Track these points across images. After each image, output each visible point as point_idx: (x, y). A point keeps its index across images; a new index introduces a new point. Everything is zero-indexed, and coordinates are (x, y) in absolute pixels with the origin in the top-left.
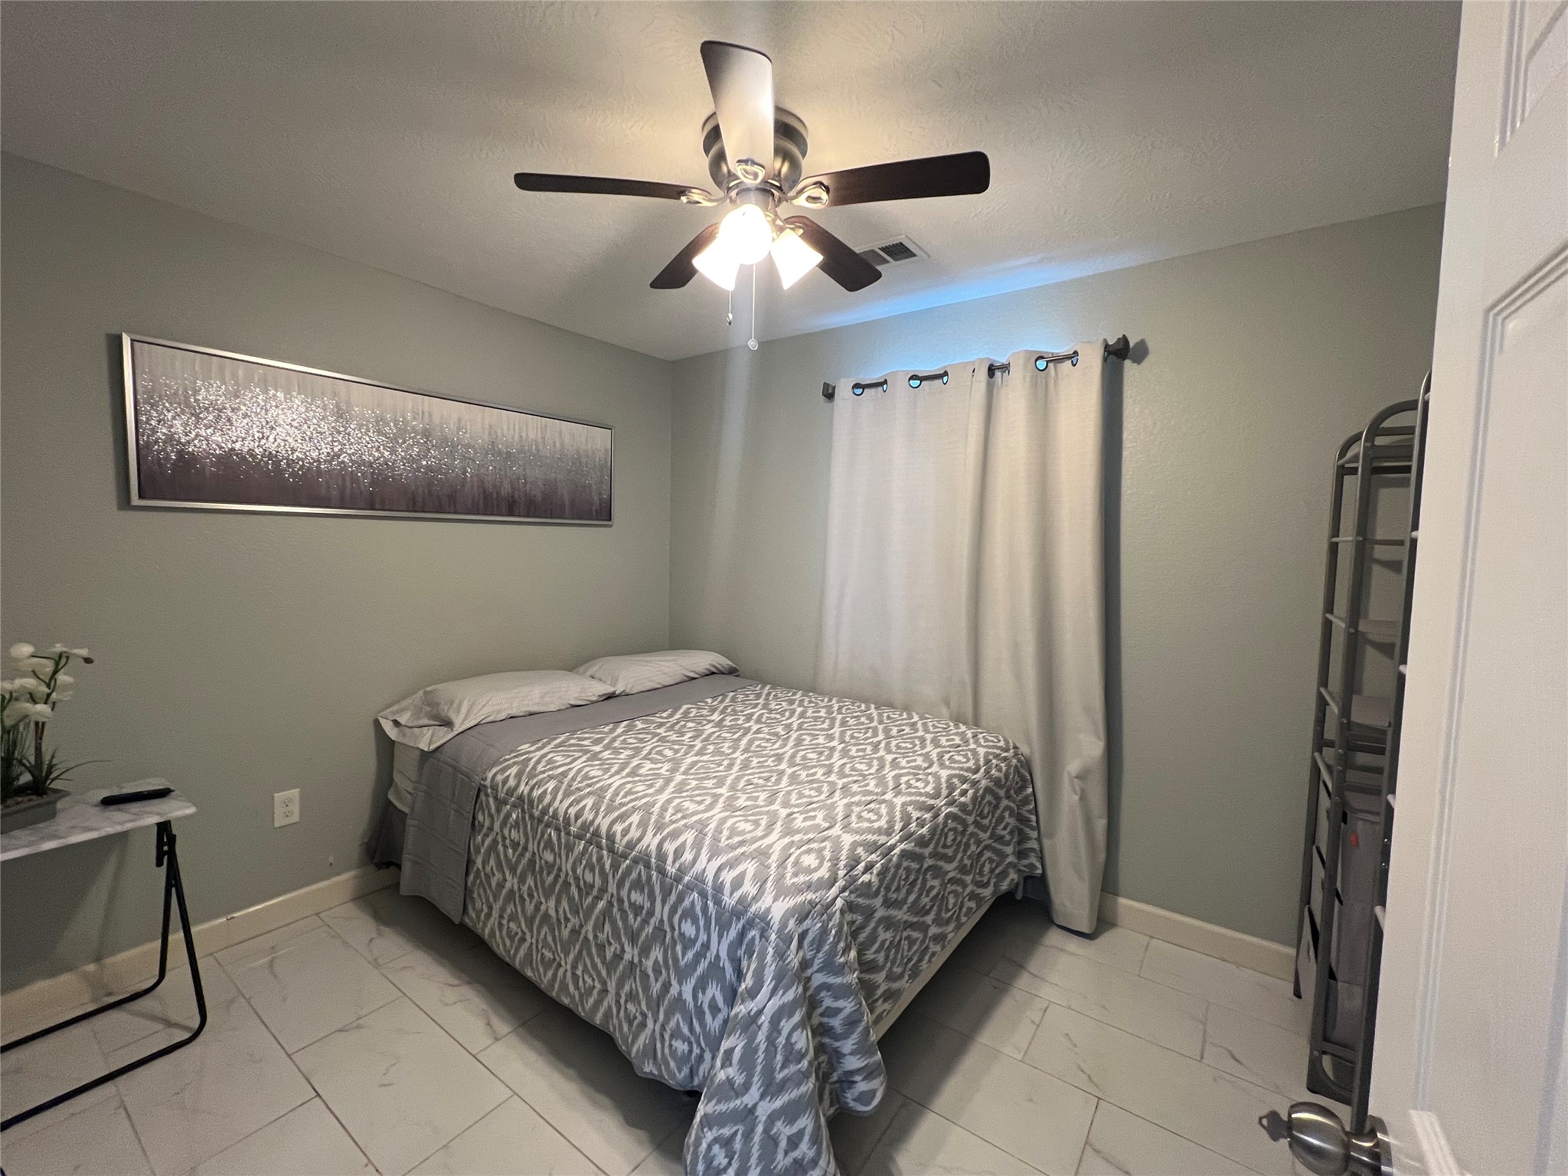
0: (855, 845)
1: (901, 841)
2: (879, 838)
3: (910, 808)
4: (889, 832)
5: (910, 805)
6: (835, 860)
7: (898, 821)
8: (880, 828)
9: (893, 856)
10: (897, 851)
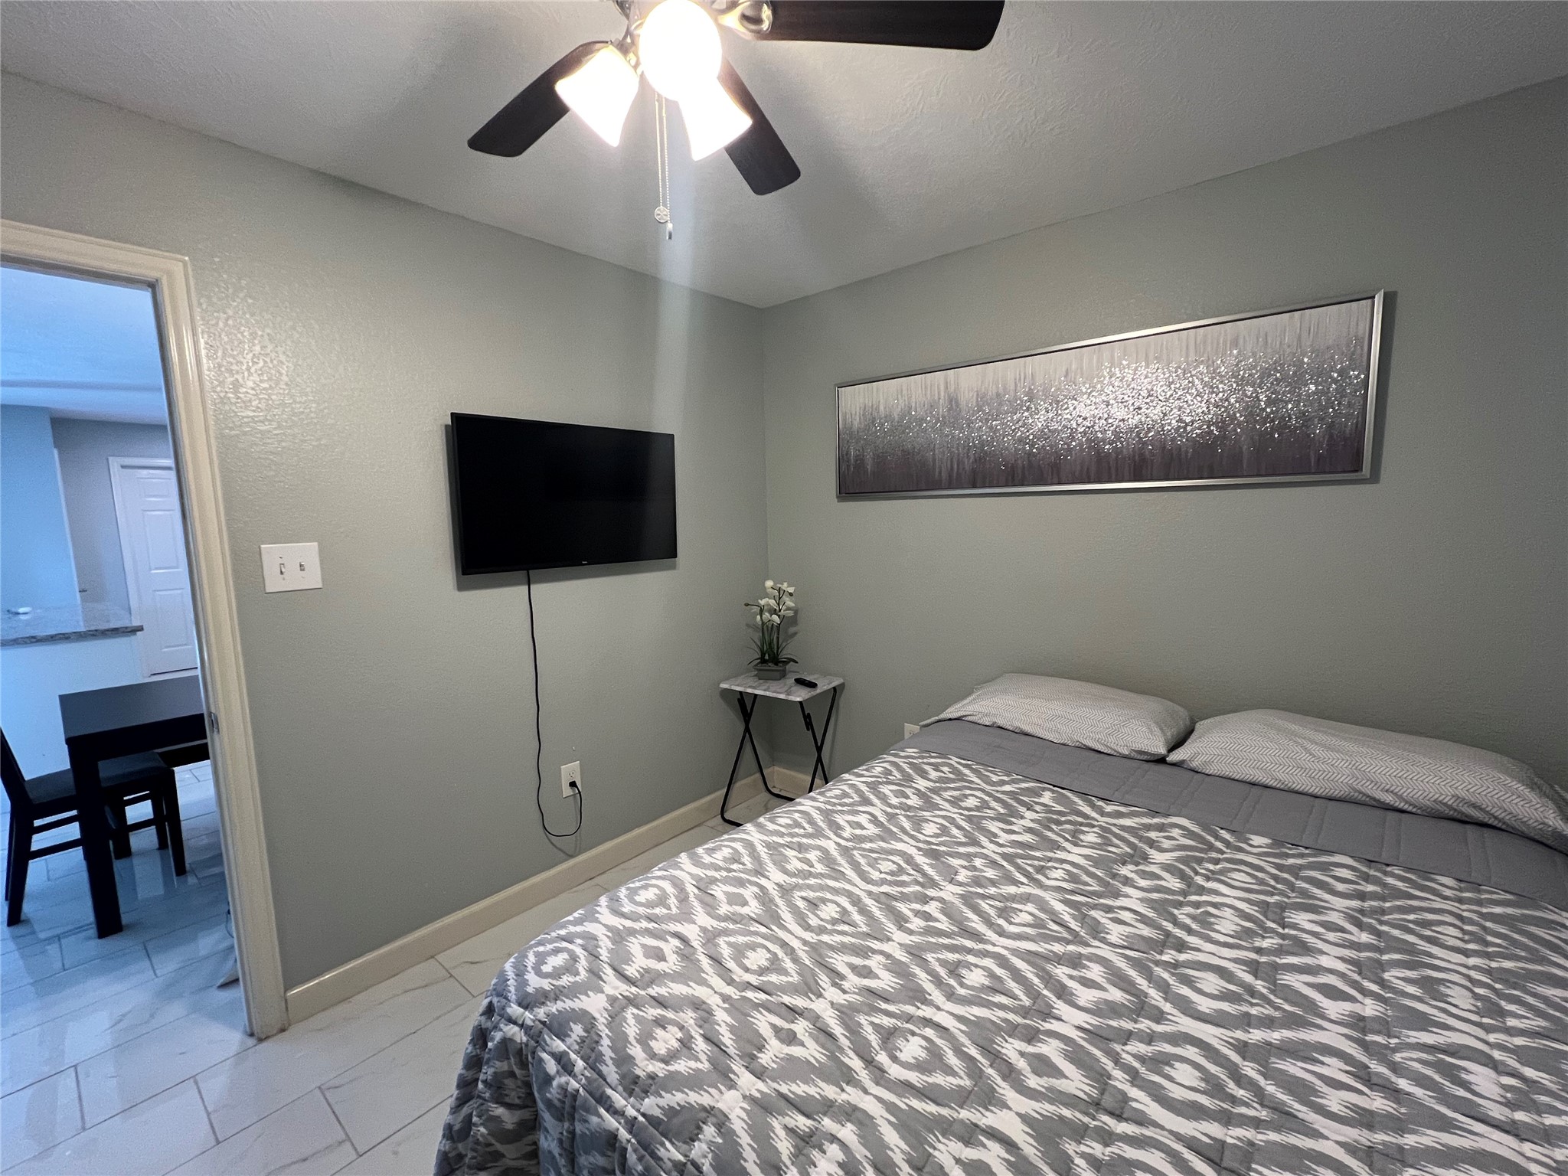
0: (588, 1020)
1: (631, 1124)
2: (609, 1062)
3: (709, 1131)
4: (635, 1086)
5: (720, 1133)
6: (557, 994)
7: (662, 1102)
8: (630, 1060)
9: (600, 1116)
10: (611, 1122)
